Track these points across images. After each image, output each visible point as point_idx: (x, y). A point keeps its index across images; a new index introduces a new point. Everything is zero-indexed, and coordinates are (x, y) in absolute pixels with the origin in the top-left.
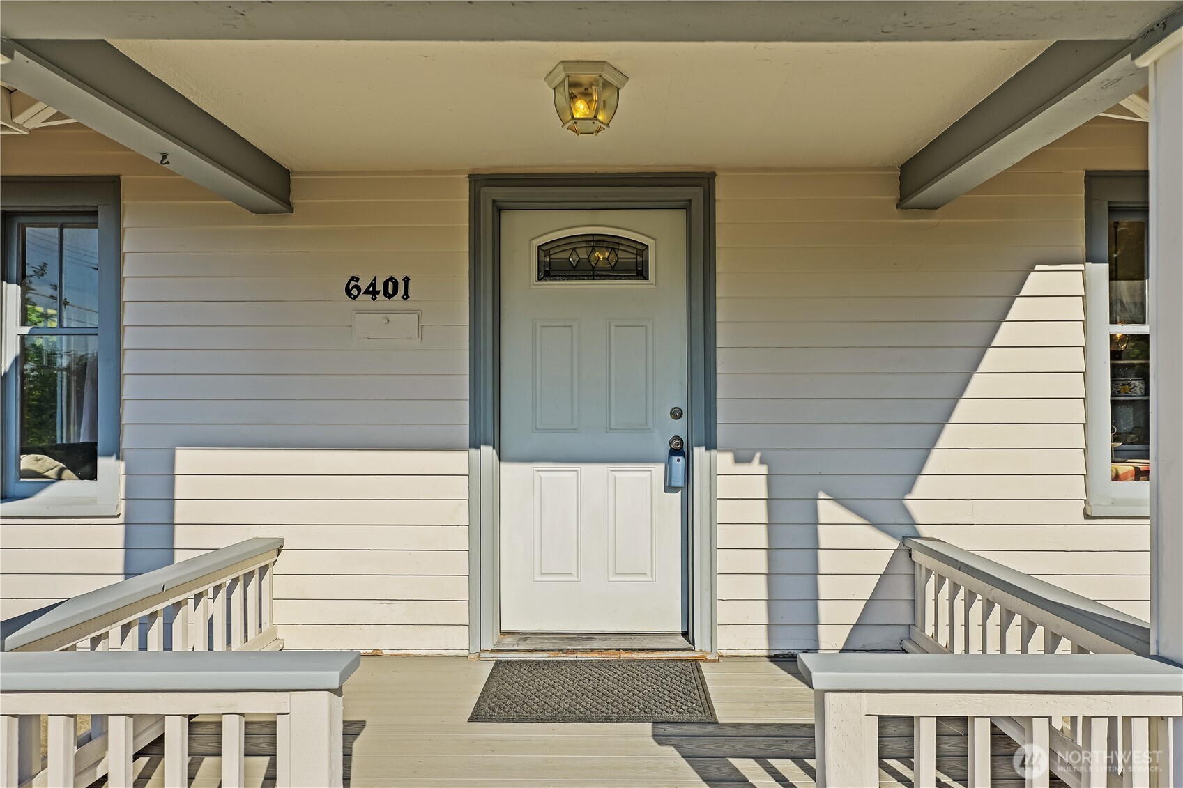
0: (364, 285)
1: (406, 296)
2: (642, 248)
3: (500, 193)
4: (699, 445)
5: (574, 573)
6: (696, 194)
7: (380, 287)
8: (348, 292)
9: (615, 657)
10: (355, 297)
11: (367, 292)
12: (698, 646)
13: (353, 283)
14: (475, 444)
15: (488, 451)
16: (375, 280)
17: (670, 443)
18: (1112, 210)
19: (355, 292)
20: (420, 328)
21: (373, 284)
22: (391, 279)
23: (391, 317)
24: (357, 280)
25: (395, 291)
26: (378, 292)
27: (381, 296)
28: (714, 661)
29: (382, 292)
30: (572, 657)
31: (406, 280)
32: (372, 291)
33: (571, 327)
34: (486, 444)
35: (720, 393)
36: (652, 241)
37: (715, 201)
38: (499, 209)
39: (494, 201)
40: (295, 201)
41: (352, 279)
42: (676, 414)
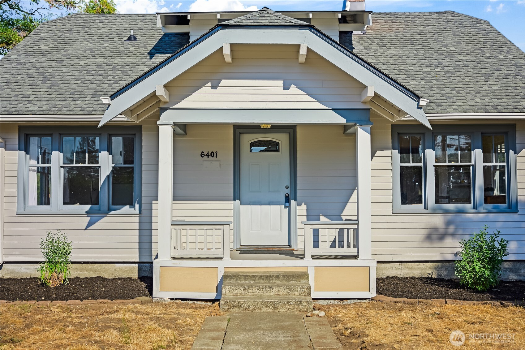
0: (205, 154)
1: (216, 157)
2: (278, 143)
3: (241, 130)
4: (292, 200)
5: (260, 230)
6: (291, 130)
7: (209, 154)
8: (201, 155)
9: (271, 249)
10: (203, 157)
11: (206, 156)
12: (292, 247)
13: (202, 153)
14: (235, 199)
15: (238, 201)
16: (208, 152)
17: (285, 195)
18: (399, 134)
19: (203, 156)
20: (220, 165)
21: (208, 154)
22: (212, 152)
23: (213, 162)
24: (204, 152)
25: (214, 156)
26: (209, 156)
27: (210, 157)
28: (297, 251)
29: (210, 156)
30: (260, 250)
31: (216, 153)
32: (207, 155)
33: (259, 164)
34: (238, 199)
35: (298, 182)
36: (281, 142)
37: (296, 132)
38: (240, 133)
39: (239, 132)
40: (188, 132)
41: (202, 152)
42: (287, 187)
